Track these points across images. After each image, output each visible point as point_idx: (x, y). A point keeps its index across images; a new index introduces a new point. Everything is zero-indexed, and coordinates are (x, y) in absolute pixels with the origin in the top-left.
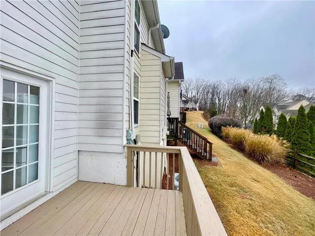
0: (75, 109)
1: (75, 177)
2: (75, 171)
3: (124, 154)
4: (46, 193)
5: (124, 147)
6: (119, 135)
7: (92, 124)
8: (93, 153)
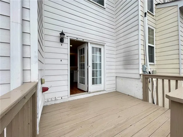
0: (114, 56)
1: (115, 89)
2: (114, 86)
3: (141, 80)
4: (104, 90)
5: (140, 75)
6: (137, 68)
7: (122, 63)
8: (122, 78)
